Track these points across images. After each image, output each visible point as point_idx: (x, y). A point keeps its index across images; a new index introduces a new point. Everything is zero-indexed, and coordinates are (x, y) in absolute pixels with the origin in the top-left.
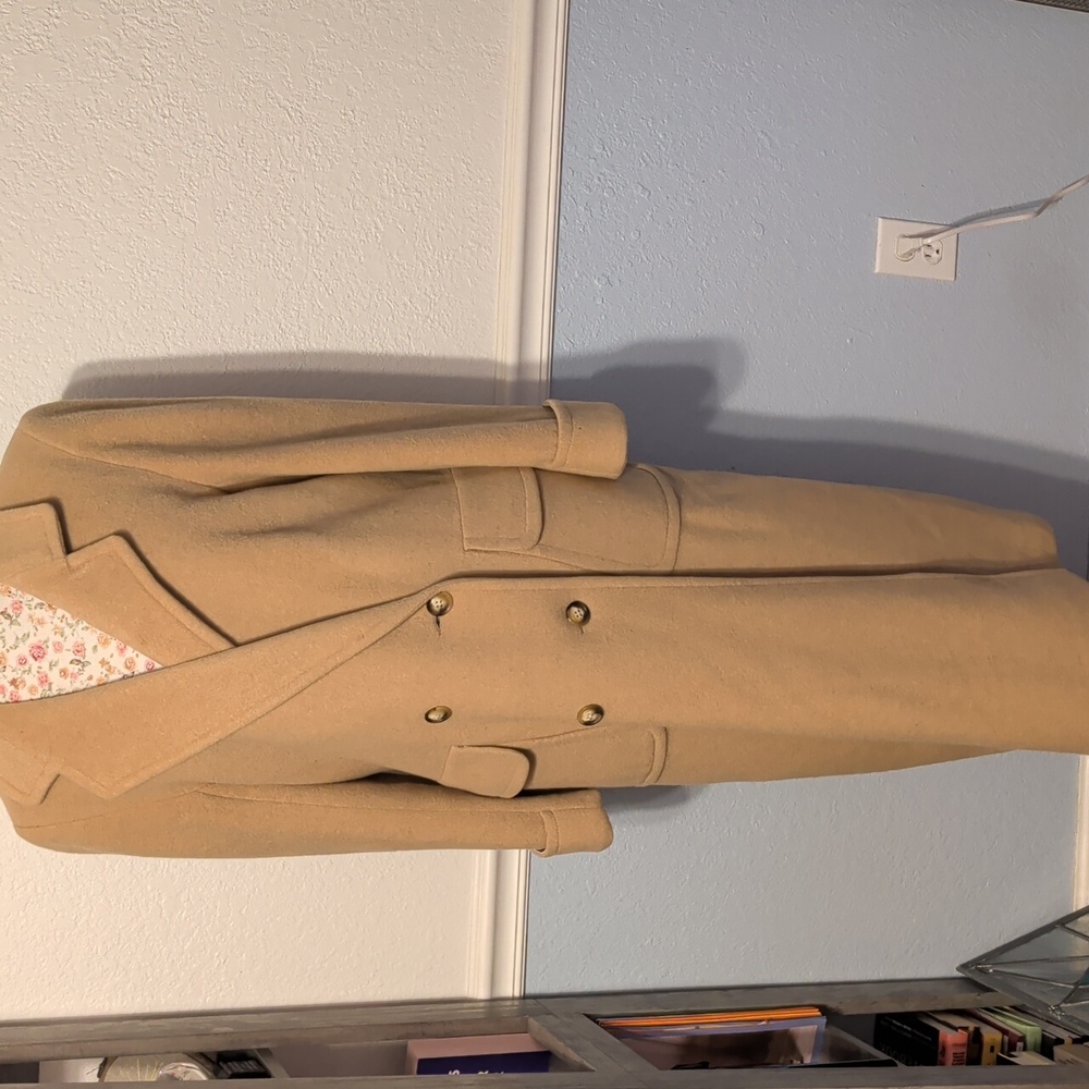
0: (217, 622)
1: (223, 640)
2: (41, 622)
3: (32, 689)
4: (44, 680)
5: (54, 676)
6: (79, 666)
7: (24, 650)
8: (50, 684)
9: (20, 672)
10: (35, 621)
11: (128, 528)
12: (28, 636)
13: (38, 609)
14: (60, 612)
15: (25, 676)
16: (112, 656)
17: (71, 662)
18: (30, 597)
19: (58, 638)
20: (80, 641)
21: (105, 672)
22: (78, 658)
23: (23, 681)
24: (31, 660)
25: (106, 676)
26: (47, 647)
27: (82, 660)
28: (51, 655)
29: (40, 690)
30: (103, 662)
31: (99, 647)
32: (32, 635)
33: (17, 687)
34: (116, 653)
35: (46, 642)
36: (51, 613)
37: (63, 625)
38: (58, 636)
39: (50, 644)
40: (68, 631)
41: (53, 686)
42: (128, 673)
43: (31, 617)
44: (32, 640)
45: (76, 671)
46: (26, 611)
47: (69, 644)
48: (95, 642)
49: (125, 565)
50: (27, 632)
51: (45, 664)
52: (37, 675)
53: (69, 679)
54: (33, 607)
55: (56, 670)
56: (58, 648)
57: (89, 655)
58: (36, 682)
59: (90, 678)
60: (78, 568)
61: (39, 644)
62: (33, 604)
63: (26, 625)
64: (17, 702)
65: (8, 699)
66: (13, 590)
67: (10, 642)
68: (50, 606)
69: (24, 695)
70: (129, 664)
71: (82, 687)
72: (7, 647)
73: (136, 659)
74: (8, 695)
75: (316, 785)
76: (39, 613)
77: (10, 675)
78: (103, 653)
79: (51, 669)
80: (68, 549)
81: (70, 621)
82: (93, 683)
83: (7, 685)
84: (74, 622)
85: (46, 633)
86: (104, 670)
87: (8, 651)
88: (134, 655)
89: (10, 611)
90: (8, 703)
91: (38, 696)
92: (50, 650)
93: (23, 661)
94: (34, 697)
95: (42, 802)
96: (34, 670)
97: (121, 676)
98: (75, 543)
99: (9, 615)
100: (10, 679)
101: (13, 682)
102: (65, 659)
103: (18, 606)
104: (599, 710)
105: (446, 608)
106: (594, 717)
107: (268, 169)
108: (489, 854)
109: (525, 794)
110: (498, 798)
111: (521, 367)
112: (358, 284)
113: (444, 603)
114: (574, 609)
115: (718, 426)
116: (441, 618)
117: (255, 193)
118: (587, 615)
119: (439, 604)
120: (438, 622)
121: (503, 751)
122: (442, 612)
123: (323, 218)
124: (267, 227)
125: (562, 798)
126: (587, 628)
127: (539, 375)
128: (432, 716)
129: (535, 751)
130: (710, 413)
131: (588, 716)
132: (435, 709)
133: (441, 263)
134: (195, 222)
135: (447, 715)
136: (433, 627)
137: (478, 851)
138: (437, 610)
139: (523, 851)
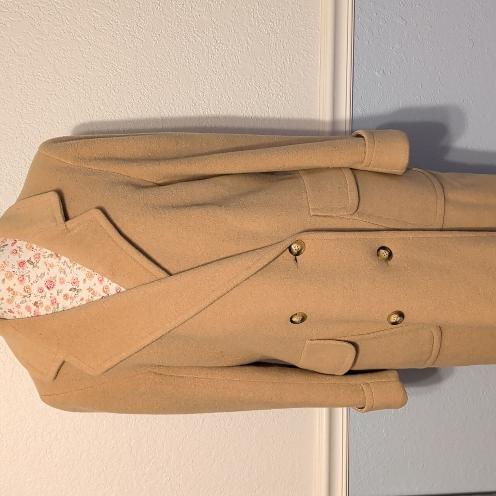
0: (159, 261)
1: (163, 271)
2: (52, 266)
3: (47, 308)
4: (54, 302)
5: (60, 299)
6: (75, 292)
7: (42, 283)
8: (58, 304)
9: (39, 297)
10: (48, 265)
11: (103, 205)
12: (44, 275)
13: (50, 258)
14: (63, 258)
15: (43, 299)
16: (95, 285)
17: (70, 290)
18: (45, 250)
19: (62, 275)
20: (75, 276)
21: (91, 295)
22: (75, 287)
23: (42, 303)
24: (46, 289)
25: (92, 297)
26: (56, 281)
27: (77, 288)
28: (58, 286)
29: (52, 308)
30: (90, 289)
31: (87, 279)
32: (46, 274)
33: (38, 307)
34: (97, 283)
35: (54, 278)
36: (57, 260)
37: (65, 267)
38: (62, 274)
39: (57, 279)
40: (68, 271)
41: (59, 305)
42: (105, 295)
43: (45, 263)
44: (46, 277)
45: (73, 295)
46: (42, 259)
47: (69, 279)
48: (85, 277)
49: (101, 226)
50: (43, 272)
51: (54, 292)
52: (50, 299)
53: (69, 301)
54: (47, 257)
55: (61, 295)
56: (62, 281)
57: (81, 285)
58: (49, 304)
59: (82, 299)
60: (73, 229)
61: (51, 280)
62: (47, 255)
63: (42, 268)
64: (38, 316)
65: (32, 314)
66: (35, 246)
67: (33, 279)
68: (57, 255)
69: (42, 311)
70: (106, 289)
71: (77, 305)
72: (31, 282)
73: (110, 287)
74: (33, 312)
75: (222, 367)
76: (51, 260)
77: (34, 299)
78: (89, 283)
79: (58, 295)
80: (66, 218)
81: (69, 264)
82: (84, 302)
83: (32, 306)
84: (71, 265)
85: (54, 273)
86: (90, 294)
87: (32, 284)
88: (108, 284)
89: (33, 260)
90: (32, 317)
91: (51, 312)
92: (57, 283)
93: (41, 290)
94: (48, 313)
95: (55, 378)
96: (48, 295)
97: (101, 297)
98: (70, 213)
99: (32, 262)
100: (33, 301)
101: (36, 304)
102: (66, 288)
103: (37, 257)
104: (401, 315)
105: (301, 250)
106: (399, 319)
107: (184, 9)
108: (325, 410)
109: (351, 373)
110: (333, 375)
111: (334, 123)
112: (237, 76)
113: (299, 247)
114: (382, 251)
115: (451, 157)
116: (298, 257)
117: (177, 23)
118: (390, 255)
119: (297, 248)
120: (296, 260)
121: (339, 343)
122: (298, 253)
123: (216, 38)
124: (184, 43)
125: (374, 375)
126: (391, 262)
127: (345, 127)
128: (294, 319)
129: (358, 343)
130: (446, 149)
131: (394, 318)
132: (296, 314)
133: (285, 63)
134: (142, 41)
135: (303, 320)
136: (293, 262)
137: (318, 409)
138: (295, 252)
139: (345, 409)
